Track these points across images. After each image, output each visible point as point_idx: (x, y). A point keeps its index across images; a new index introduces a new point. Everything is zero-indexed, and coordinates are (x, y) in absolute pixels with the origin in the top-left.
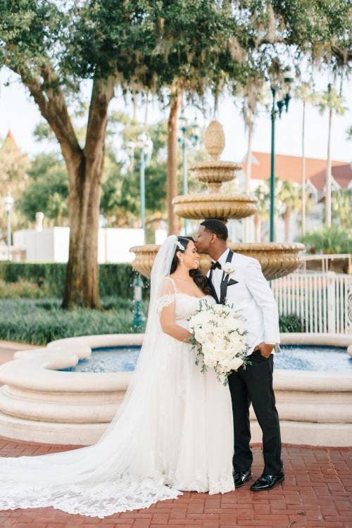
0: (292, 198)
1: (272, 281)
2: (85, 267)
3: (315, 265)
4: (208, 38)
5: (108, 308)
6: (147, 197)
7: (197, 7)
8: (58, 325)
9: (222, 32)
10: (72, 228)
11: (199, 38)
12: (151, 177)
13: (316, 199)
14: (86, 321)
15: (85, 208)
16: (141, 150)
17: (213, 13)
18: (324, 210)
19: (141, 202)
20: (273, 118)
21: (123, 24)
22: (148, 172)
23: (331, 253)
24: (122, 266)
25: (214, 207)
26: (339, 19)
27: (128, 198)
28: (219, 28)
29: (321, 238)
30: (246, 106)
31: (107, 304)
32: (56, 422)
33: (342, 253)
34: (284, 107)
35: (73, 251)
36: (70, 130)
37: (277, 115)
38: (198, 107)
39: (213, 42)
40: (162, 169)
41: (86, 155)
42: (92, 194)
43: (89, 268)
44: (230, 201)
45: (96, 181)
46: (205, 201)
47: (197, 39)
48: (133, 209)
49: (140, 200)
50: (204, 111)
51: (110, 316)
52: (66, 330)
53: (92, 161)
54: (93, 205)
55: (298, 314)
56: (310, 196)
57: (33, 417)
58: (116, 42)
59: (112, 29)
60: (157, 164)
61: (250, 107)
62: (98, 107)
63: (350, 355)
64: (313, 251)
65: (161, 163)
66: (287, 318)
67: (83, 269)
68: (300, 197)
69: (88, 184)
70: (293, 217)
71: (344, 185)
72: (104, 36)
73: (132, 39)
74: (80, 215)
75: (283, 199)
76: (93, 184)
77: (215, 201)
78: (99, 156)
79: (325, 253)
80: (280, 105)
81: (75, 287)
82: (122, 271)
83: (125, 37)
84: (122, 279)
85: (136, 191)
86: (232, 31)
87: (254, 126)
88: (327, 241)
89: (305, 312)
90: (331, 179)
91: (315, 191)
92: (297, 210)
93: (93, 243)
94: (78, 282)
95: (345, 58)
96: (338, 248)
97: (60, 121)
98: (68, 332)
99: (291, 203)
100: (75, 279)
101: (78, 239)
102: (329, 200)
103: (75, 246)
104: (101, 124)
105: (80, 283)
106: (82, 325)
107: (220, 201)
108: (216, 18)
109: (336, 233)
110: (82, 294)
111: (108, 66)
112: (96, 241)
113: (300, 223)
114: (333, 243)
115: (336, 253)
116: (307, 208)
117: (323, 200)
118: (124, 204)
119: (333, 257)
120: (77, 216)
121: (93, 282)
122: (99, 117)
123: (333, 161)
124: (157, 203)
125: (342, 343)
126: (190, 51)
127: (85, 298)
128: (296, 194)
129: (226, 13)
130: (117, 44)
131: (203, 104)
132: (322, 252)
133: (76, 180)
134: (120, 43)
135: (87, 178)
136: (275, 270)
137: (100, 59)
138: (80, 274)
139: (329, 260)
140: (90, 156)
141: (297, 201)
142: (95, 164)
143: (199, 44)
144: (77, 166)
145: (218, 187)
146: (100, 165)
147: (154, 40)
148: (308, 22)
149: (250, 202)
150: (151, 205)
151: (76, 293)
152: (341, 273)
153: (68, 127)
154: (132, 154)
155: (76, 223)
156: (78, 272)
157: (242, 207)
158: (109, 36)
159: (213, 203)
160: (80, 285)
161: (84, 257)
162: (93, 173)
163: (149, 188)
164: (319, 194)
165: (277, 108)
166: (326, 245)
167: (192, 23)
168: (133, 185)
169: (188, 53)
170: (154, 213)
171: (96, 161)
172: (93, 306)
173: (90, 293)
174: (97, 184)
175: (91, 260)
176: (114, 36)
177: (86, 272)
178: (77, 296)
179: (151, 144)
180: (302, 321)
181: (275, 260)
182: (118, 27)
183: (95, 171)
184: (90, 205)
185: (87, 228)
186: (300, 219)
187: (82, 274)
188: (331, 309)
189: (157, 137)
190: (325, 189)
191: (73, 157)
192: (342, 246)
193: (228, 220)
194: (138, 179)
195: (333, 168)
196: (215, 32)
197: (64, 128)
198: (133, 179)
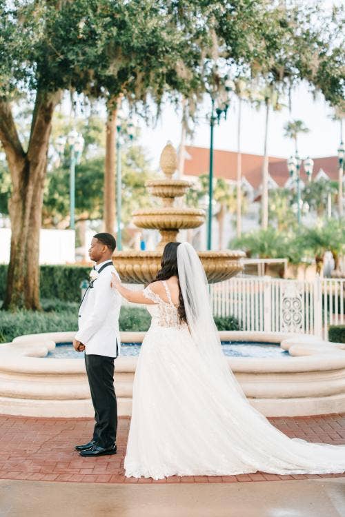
0: (227, 197)
1: (211, 285)
2: (27, 269)
3: (252, 269)
4: (157, 59)
5: (48, 310)
6: (76, 196)
7: (148, 33)
8: (5, 325)
9: (170, 56)
10: (13, 230)
11: (148, 59)
12: (80, 175)
13: (252, 197)
14: (32, 322)
15: (28, 211)
16: (71, 147)
17: (162, 40)
18: (260, 211)
19: (70, 201)
20: (212, 125)
21: (79, 45)
22: (78, 169)
23: (267, 257)
24: (60, 268)
25: (168, 220)
26: (275, 42)
27: (56, 196)
28: (167, 51)
29: (257, 241)
30: (187, 114)
31: (46, 305)
32: (41, 399)
33: (279, 257)
34: (223, 114)
35: (14, 253)
36: (14, 134)
37: (216, 122)
38: (141, 114)
39: (162, 64)
40: (91, 167)
41: (30, 159)
42: (34, 197)
43: (31, 270)
44: (182, 214)
45: (40, 184)
46: (161, 215)
47: (147, 61)
48: (62, 209)
49: (69, 199)
50: (147, 119)
51: (55, 317)
52: (15, 330)
53: (36, 164)
54: (35, 208)
55: (236, 317)
56: (246, 194)
57: (20, 395)
58: (72, 62)
59: (69, 51)
60: (87, 160)
61: (190, 115)
62: (43, 113)
63: (283, 349)
64: (249, 255)
65: (91, 160)
66: (226, 320)
67: (24, 272)
68: (235, 197)
69: (31, 187)
70: (227, 217)
71: (281, 184)
72: (62, 57)
73: (88, 60)
74: (23, 218)
75: (217, 198)
76: (36, 186)
77: (170, 214)
78: (43, 160)
79: (261, 257)
80: (219, 112)
81: (17, 290)
82: (59, 273)
83: (81, 58)
84: (60, 282)
85: (65, 189)
86: (179, 54)
87: (194, 134)
88: (263, 245)
89: (242, 314)
90: (267, 177)
91: (250, 188)
92: (232, 210)
93: (36, 246)
94: (20, 284)
95: (281, 74)
96: (274, 253)
97: (5, 125)
98: (18, 331)
99: (225, 203)
100: (17, 281)
101: (20, 242)
102: (266, 199)
103: (17, 249)
104: (46, 130)
105: (22, 285)
106: (30, 325)
107: (174, 214)
108: (165, 43)
109: (272, 237)
110: (23, 296)
111: (62, 81)
112: (38, 244)
113: (235, 224)
114: (269, 247)
115: (272, 257)
116: (242, 208)
117: (258, 199)
118: (51, 203)
119: (270, 261)
120: (19, 220)
121: (34, 284)
122: (44, 122)
123: (270, 158)
124: (86, 202)
125: (276, 340)
126: (141, 71)
127: (26, 300)
128: (230, 192)
129: (175, 40)
130: (74, 64)
131: (146, 112)
132: (258, 256)
133: (20, 183)
134: (76, 63)
135: (31, 182)
136: (221, 274)
137: (55, 74)
138: (21, 276)
139: (266, 264)
140: (35, 161)
141: (232, 199)
142: (38, 168)
143: (149, 65)
144: (21, 169)
145: (171, 202)
146: (43, 169)
147: (107, 60)
148: (248, 47)
149: (199, 215)
150: (81, 205)
151: (18, 296)
152: (277, 277)
153: (13, 130)
154: (62, 151)
155: (19, 225)
156: (20, 274)
157: (193, 220)
158: (66, 56)
159: (167, 216)
160: (21, 288)
161: (26, 260)
162: (36, 176)
163: (78, 186)
164: (255, 192)
165: (216, 115)
166: (262, 249)
167: (143, 47)
168: (62, 182)
169: (138, 73)
170: (82, 212)
171: (39, 165)
172: (34, 308)
173: (31, 296)
174: (40, 187)
175: (32, 262)
176: (71, 57)
177: (27, 275)
178: (19, 298)
179: (82, 141)
180: (240, 323)
181: (221, 265)
182: (74, 48)
183: (39, 174)
184: (33, 208)
185: (29, 231)
186: (235, 219)
187: (23, 276)
188: (267, 312)
189: (87, 132)
190: (261, 187)
191: (17, 160)
192: (279, 250)
193: (180, 230)
194: (68, 176)
195: (271, 165)
196: (164, 55)
197: (9, 132)
198: (61, 176)
